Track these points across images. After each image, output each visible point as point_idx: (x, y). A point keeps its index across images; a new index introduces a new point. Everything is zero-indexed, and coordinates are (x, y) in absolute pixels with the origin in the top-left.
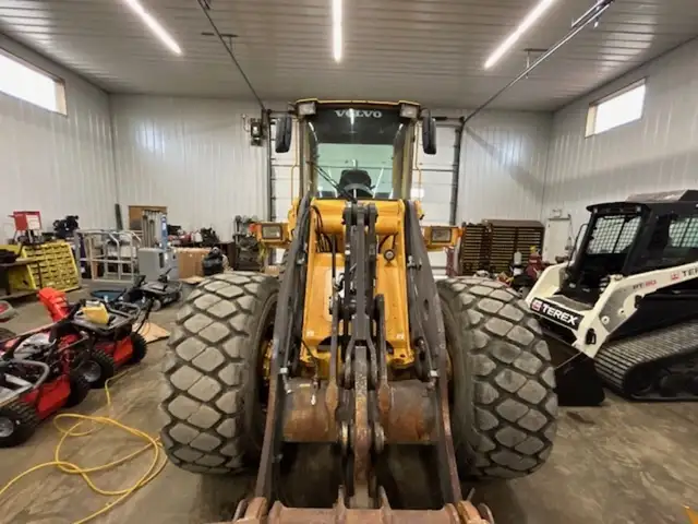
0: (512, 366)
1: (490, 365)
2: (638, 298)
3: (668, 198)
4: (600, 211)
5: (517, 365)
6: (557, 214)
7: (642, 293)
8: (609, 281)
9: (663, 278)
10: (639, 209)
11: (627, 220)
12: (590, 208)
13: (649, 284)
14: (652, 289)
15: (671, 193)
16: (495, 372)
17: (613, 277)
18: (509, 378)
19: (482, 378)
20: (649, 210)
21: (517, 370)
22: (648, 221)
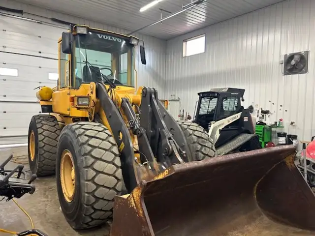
0: (205, 146)
1: (199, 146)
2: (220, 130)
3: (223, 90)
4: (203, 95)
5: (206, 145)
6: (173, 98)
7: (221, 128)
8: (211, 124)
9: (226, 122)
10: (216, 95)
11: (211, 99)
12: (199, 94)
13: (222, 124)
14: (223, 127)
15: (224, 89)
16: (201, 148)
17: (212, 122)
18: (205, 149)
19: (198, 151)
20: (219, 95)
21: (206, 147)
22: (219, 100)
